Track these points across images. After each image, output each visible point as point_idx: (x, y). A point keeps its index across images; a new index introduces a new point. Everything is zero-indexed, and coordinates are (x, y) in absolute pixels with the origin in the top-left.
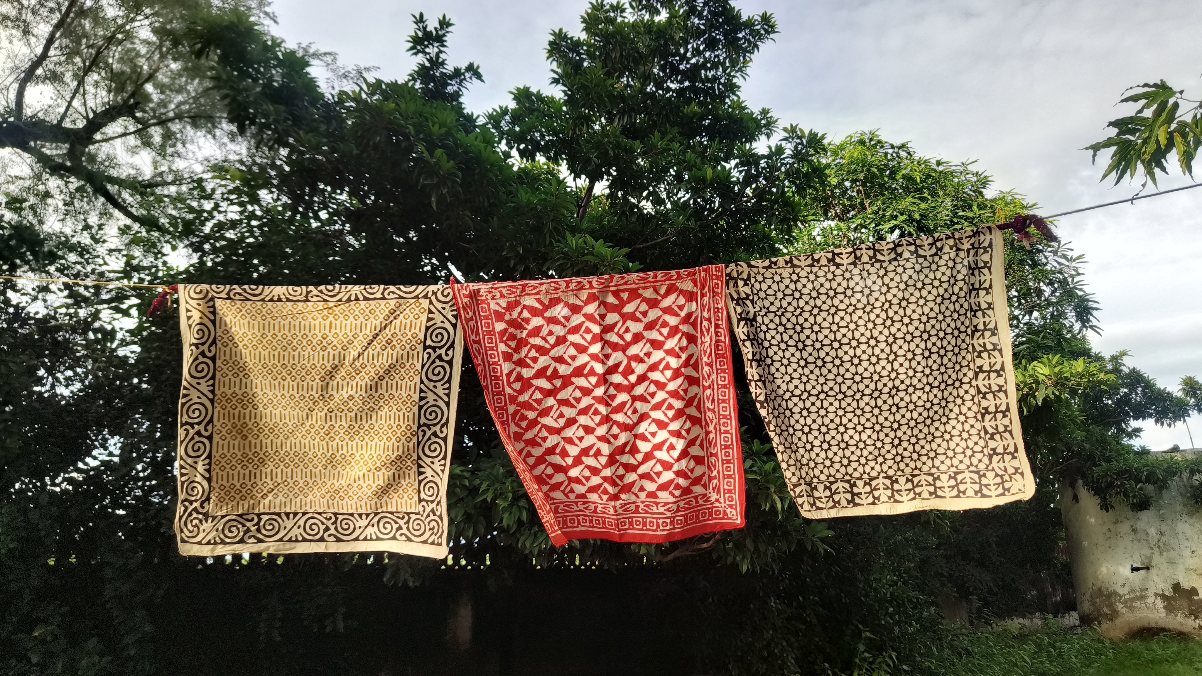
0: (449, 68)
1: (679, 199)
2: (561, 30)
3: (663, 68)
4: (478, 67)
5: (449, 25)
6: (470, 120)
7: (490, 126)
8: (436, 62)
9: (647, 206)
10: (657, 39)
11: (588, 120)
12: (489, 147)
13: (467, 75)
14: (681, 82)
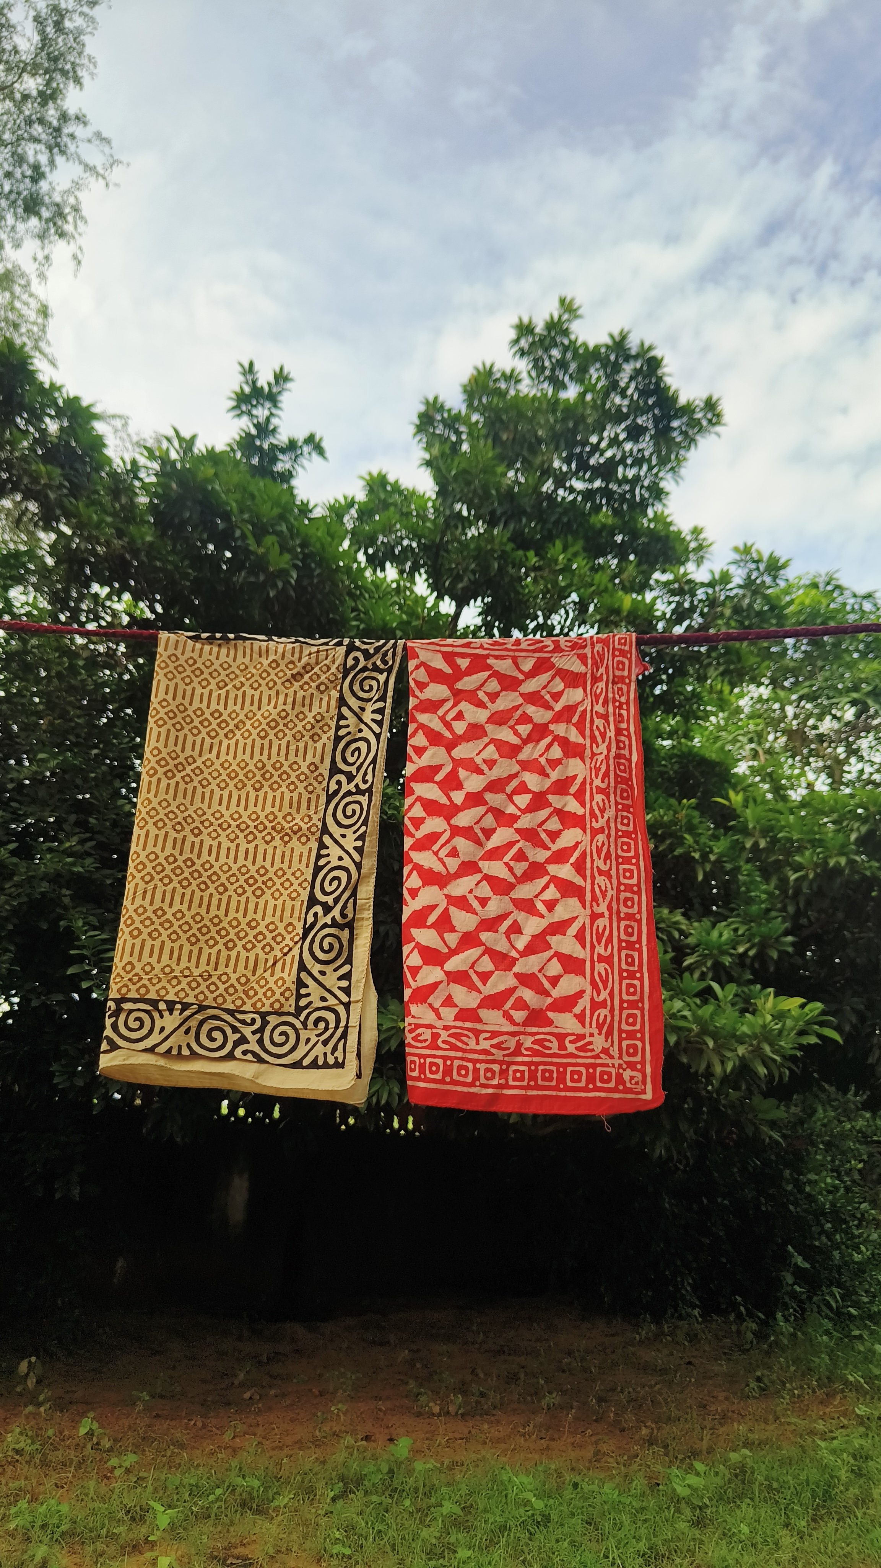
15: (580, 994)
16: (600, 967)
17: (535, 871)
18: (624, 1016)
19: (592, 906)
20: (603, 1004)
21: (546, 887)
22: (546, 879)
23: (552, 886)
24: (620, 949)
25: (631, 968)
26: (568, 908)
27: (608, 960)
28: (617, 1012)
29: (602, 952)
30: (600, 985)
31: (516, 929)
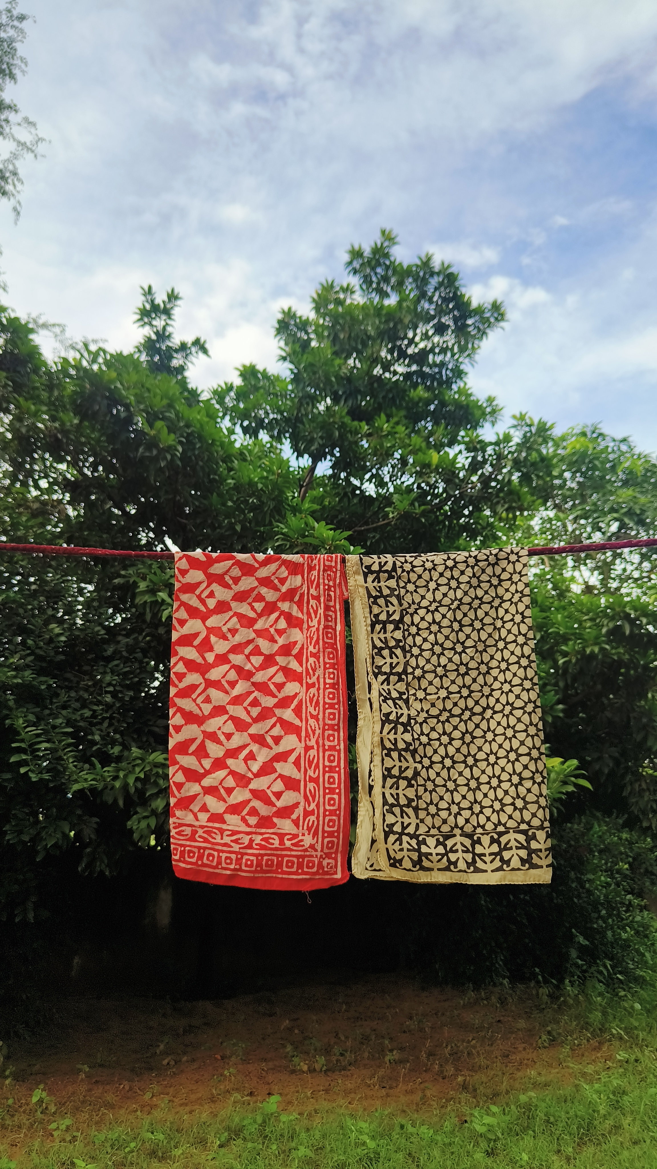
0: (176, 341)
1: (403, 483)
2: (290, 309)
3: (391, 351)
4: (205, 342)
5: (177, 298)
6: (194, 394)
7: (214, 402)
8: (162, 335)
9: (370, 489)
10: (387, 322)
11: (313, 400)
12: (212, 422)
13: (194, 350)
14: (409, 366)
15: (296, 805)
16: (311, 786)
17: (265, 714)
18: (326, 821)
19: (305, 741)
20: (312, 813)
21: (274, 726)
22: (274, 719)
23: (278, 725)
24: (325, 772)
25: (333, 786)
26: (290, 742)
27: (316, 780)
28: (321, 818)
29: (312, 774)
30: (310, 798)
31: (251, 757)
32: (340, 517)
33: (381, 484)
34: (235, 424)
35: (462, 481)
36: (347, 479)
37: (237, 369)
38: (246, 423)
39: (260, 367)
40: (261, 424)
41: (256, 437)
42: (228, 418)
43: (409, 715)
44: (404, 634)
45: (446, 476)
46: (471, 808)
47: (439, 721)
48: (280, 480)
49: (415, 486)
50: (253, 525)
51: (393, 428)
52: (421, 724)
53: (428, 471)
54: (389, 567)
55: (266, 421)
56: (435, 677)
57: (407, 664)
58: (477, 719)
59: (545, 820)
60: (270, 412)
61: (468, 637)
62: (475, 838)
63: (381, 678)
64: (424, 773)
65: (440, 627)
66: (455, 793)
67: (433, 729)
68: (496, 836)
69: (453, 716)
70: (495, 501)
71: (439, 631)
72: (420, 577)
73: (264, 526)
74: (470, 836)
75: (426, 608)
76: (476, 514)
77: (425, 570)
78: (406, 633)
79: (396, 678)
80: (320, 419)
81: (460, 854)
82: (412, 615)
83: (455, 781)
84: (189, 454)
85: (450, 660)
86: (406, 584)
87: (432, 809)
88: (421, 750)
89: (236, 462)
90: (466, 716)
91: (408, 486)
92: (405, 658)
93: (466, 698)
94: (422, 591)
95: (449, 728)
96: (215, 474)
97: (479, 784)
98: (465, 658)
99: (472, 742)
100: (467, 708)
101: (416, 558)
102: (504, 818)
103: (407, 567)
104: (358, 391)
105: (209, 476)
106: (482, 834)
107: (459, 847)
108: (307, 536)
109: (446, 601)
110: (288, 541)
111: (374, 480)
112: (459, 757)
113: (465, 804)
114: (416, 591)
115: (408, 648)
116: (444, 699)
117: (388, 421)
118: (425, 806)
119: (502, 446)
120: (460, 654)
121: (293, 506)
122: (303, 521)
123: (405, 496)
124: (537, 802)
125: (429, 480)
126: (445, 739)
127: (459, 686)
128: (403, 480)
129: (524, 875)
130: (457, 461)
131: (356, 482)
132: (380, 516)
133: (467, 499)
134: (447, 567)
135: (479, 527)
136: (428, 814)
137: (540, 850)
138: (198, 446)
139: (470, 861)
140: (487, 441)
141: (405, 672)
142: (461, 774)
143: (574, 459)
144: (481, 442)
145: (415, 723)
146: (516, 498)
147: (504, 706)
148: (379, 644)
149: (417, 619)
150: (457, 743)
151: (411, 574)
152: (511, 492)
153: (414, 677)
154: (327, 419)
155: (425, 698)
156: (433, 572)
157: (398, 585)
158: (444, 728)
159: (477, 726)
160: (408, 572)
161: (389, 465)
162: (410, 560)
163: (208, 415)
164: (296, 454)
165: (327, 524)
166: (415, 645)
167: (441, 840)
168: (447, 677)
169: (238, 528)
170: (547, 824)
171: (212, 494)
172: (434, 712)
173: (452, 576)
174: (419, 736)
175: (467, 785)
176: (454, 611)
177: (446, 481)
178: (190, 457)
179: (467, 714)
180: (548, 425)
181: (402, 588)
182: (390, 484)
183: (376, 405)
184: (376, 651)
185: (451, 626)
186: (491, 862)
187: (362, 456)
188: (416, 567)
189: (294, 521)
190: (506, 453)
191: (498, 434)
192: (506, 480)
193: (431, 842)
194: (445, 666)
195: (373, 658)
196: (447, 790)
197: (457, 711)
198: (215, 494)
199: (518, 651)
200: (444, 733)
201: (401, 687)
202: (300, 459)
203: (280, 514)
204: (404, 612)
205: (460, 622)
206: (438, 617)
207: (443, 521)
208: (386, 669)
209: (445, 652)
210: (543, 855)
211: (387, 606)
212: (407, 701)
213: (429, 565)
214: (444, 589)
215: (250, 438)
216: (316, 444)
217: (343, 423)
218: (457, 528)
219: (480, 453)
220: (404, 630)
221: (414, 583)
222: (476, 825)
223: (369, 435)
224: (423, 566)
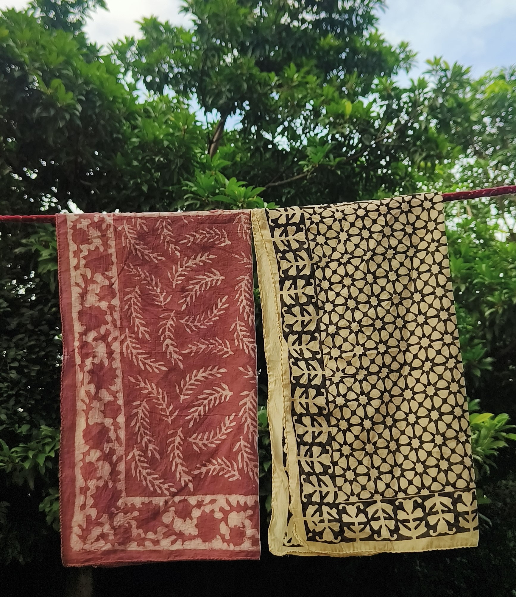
1: (317, 134)
11: (220, 52)
12: (113, 78)
14: (317, 13)
32: (252, 173)
33: (293, 136)
34: (137, 80)
35: (378, 130)
36: (258, 132)
37: (138, 22)
38: (149, 79)
39: (162, 20)
40: (165, 79)
41: (161, 93)
42: (130, 73)
43: (324, 376)
44: (316, 290)
45: (361, 126)
46: (391, 472)
47: (356, 380)
48: (187, 136)
49: (329, 137)
50: (160, 184)
51: (304, 77)
52: (337, 385)
53: (342, 121)
54: (297, 219)
55: (171, 75)
56: (350, 334)
57: (319, 321)
58: (394, 376)
59: (471, 480)
60: (174, 66)
61: (383, 289)
62: (397, 503)
63: (292, 338)
64: (340, 438)
65: (354, 280)
66: (375, 456)
67: (350, 389)
68: (420, 501)
69: (371, 374)
70: (412, 150)
71: (353, 284)
72: (330, 228)
73: (173, 185)
74: (391, 502)
75: (338, 260)
76: (393, 164)
77: (335, 220)
78: (318, 288)
79: (309, 337)
80: (227, 71)
81: (382, 522)
82: (323, 269)
83: (375, 444)
84: (90, 113)
85: (365, 314)
86: (316, 236)
87: (350, 475)
88: (337, 413)
89: (140, 119)
90: (383, 375)
91: (322, 137)
92: (318, 315)
93: (383, 354)
94: (333, 243)
95: (366, 387)
96: (118, 133)
97: (399, 445)
98: (381, 312)
99: (390, 401)
100: (384, 365)
101: (325, 209)
102: (428, 481)
103: (316, 218)
104: (267, 41)
105: (112, 135)
106: (404, 499)
107: (380, 514)
108: (218, 194)
109: (359, 252)
110: (198, 200)
111: (286, 133)
112: (378, 418)
113: (385, 468)
114: (326, 243)
115: (320, 304)
116: (360, 356)
117: (298, 71)
118: (342, 472)
119: (417, 92)
120: (375, 308)
121: (203, 164)
122: (213, 178)
123: (319, 148)
124: (462, 462)
125: (343, 131)
126: (363, 399)
127: (375, 342)
128: (316, 131)
129: (451, 539)
130: (372, 110)
131: (268, 136)
132: (295, 170)
133: (384, 149)
134: (358, 217)
135: (398, 177)
136: (346, 480)
137: (467, 513)
138: (98, 104)
139: (393, 528)
140: (402, 87)
141: (318, 329)
142: (380, 436)
143: (494, 103)
144: (395, 89)
145: (331, 384)
146: (434, 146)
147: (423, 362)
148: (289, 301)
149: (328, 273)
150: (376, 403)
151: (321, 225)
152: (428, 140)
153: (328, 334)
154: (234, 71)
155: (340, 357)
156: (343, 222)
157: (307, 238)
158: (362, 388)
159: (395, 384)
160: (317, 224)
161: (302, 117)
162: (318, 211)
163: (108, 71)
164: (203, 109)
165: (238, 180)
166: (328, 300)
167: (362, 507)
168: (363, 332)
169: (145, 188)
170: (473, 485)
171: (116, 154)
172: (351, 370)
173: (364, 225)
174: (335, 397)
175: (387, 447)
176: (367, 262)
177: (361, 132)
178: (91, 116)
179: (385, 371)
180: (464, 69)
181: (312, 240)
182: (303, 136)
183: (285, 55)
184: (286, 308)
185: (364, 279)
186: (416, 528)
187: (272, 108)
188: (325, 218)
189: (203, 178)
190: (422, 99)
191: (412, 81)
192: (423, 127)
193: (352, 510)
194: (360, 322)
195: (283, 316)
196: (367, 454)
197: (374, 369)
198: (119, 154)
199: (437, 304)
200: (362, 393)
201: (315, 346)
202: (208, 114)
203: (188, 171)
204: (315, 266)
205: (374, 274)
206: (350, 269)
207: (360, 174)
208: (298, 328)
209: (360, 306)
210: (470, 517)
211: (297, 261)
212: (321, 362)
213: (339, 215)
214: (356, 240)
215: (155, 93)
216: (224, 97)
217: (251, 74)
218: (374, 180)
219: (394, 100)
220: (316, 286)
221: (324, 235)
222: (397, 489)
223: (280, 86)
224: (333, 216)
